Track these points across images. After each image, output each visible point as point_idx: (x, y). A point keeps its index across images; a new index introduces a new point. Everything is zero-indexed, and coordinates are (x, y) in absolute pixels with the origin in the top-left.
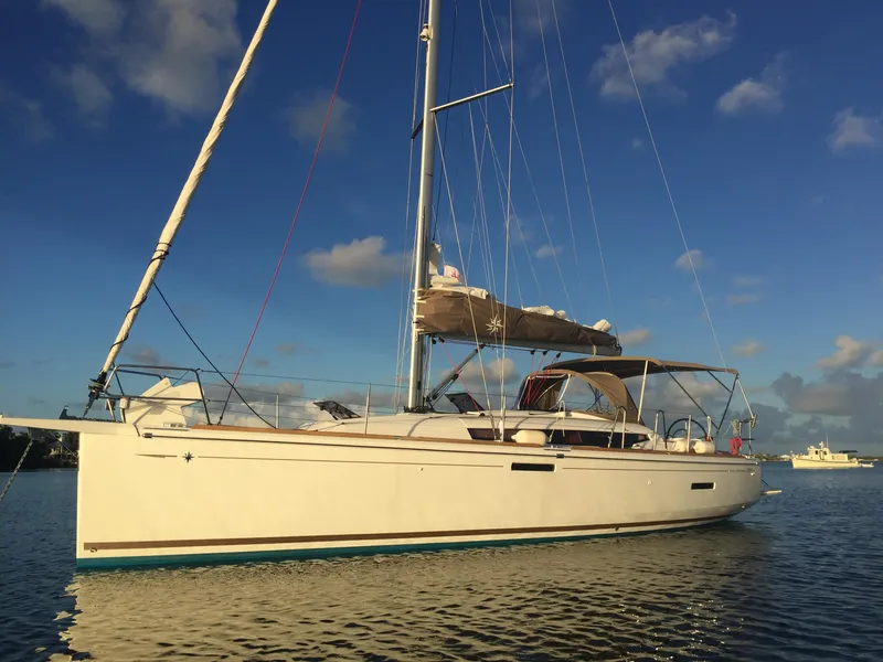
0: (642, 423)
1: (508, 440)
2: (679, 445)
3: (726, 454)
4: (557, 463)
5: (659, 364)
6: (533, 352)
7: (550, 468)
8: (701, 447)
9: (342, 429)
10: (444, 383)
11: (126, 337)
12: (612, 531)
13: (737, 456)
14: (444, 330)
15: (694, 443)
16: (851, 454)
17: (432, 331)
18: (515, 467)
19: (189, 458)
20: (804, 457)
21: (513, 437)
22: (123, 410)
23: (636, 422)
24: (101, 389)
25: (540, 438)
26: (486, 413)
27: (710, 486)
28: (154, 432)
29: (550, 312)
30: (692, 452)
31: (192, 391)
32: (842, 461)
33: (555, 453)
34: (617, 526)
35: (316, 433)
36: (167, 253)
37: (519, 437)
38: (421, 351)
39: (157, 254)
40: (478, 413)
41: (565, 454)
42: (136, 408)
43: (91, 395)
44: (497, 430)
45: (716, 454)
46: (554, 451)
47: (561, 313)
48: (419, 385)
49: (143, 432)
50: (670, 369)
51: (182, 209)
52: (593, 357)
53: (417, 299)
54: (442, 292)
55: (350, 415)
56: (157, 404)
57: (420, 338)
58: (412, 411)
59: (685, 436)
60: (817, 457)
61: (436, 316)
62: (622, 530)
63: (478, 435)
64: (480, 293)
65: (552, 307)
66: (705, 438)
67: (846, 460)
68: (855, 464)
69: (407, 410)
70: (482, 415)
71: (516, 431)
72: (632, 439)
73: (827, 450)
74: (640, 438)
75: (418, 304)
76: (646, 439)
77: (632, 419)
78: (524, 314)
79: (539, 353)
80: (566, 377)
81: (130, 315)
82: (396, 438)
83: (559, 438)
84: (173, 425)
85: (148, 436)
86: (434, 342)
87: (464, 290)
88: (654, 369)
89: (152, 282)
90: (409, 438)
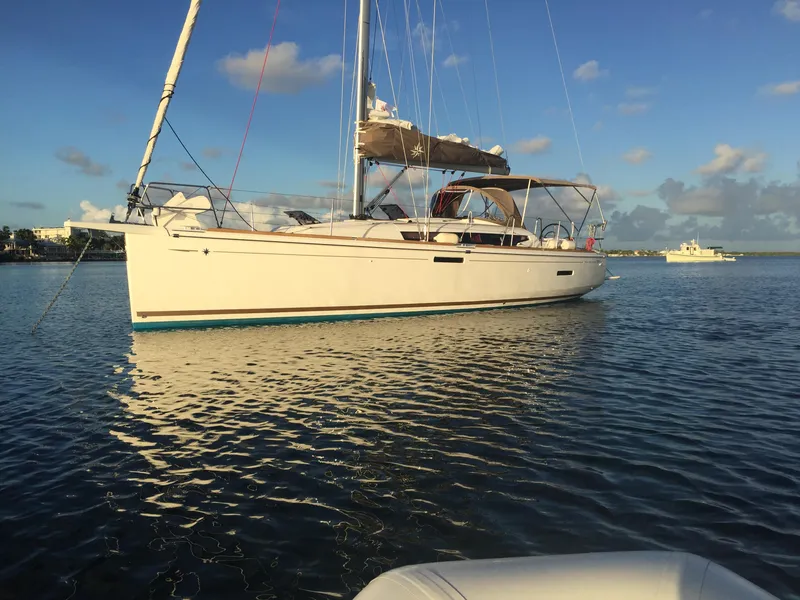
0: (524, 227)
1: (431, 241)
2: (551, 243)
3: (584, 250)
4: (465, 256)
5: (539, 182)
6: (444, 172)
7: (460, 260)
8: (566, 245)
9: (310, 232)
10: (379, 197)
11: (150, 161)
12: (501, 305)
13: (591, 251)
14: (379, 154)
15: (561, 242)
16: (717, 249)
17: (369, 155)
18: (437, 260)
19: (206, 252)
20: (677, 252)
21: (435, 238)
22: (156, 217)
23: (519, 226)
24: (136, 201)
25: (454, 239)
26: (413, 220)
27: (569, 273)
28: (181, 233)
29: (458, 140)
30: (559, 248)
31: (202, 202)
32: (709, 256)
33: (465, 250)
34: (504, 301)
35: (292, 234)
36: (173, 93)
37: (438, 238)
38: (362, 171)
39: (166, 94)
40: (406, 220)
41: (472, 250)
42: (165, 215)
43: (129, 205)
44: (422, 233)
45: (576, 250)
46: (464, 248)
47: (466, 139)
48: (361, 199)
49: (172, 233)
50: (546, 185)
51: (181, 56)
52: (489, 176)
53: (358, 130)
54: (378, 124)
55: (313, 221)
56: (179, 212)
57: (362, 161)
58: (356, 218)
59: (554, 237)
60: (688, 252)
61: (374, 144)
62: (507, 304)
63: (409, 237)
64: (406, 124)
65: (459, 136)
66: (569, 238)
67: (712, 254)
68: (720, 258)
69: (352, 217)
70: (410, 221)
71: (436, 233)
72: (518, 239)
73: (697, 246)
74: (523, 238)
75: (360, 134)
76: (526, 239)
77: (518, 225)
78: (439, 142)
79: (448, 172)
80: (469, 191)
81: (151, 143)
82: (353, 238)
83: (467, 239)
84: (192, 228)
85: (176, 236)
86: (371, 164)
87: (394, 122)
88: (534, 184)
89: (164, 117)
90: (364, 239)
